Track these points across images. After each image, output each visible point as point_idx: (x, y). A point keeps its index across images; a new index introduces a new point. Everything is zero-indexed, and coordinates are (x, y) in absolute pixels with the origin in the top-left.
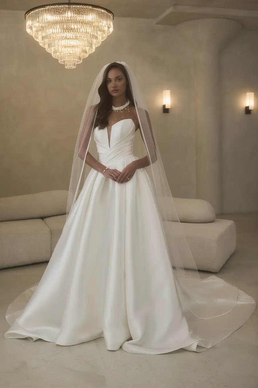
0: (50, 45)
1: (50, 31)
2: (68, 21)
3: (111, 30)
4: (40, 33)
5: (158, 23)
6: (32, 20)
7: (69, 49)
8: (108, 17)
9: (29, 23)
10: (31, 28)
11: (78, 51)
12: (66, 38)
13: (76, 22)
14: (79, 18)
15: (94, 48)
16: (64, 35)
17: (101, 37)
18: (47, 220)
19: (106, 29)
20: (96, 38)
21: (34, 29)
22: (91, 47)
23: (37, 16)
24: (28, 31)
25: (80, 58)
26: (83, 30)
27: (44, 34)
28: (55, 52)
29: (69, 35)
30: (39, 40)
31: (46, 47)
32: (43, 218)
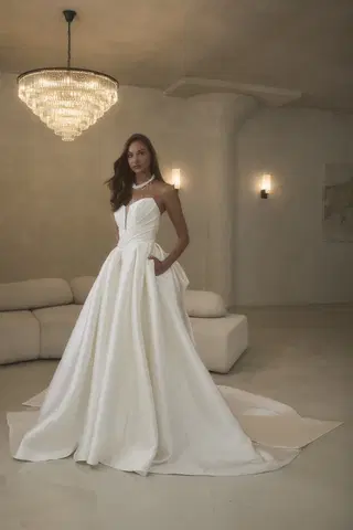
0: (45, 115)
1: (45, 98)
2: (66, 88)
3: (116, 100)
4: (34, 100)
5: (168, 95)
6: (26, 85)
7: (67, 119)
8: (111, 86)
9: (22, 88)
10: (24, 93)
11: (77, 122)
12: (64, 107)
13: (75, 89)
14: (79, 85)
15: (95, 118)
16: (62, 103)
17: (104, 108)
18: (36, 312)
19: (109, 99)
20: (98, 107)
21: (28, 95)
22: (92, 117)
23: (31, 80)
24: (21, 96)
25: (79, 130)
26: (84, 98)
27: (38, 102)
28: (52, 121)
29: (68, 103)
30: (33, 107)
31: (41, 115)
32: (31, 309)
